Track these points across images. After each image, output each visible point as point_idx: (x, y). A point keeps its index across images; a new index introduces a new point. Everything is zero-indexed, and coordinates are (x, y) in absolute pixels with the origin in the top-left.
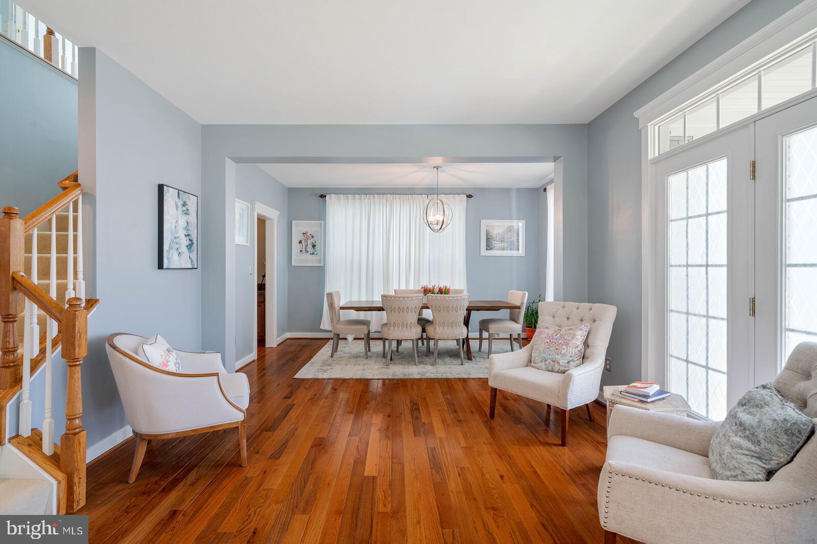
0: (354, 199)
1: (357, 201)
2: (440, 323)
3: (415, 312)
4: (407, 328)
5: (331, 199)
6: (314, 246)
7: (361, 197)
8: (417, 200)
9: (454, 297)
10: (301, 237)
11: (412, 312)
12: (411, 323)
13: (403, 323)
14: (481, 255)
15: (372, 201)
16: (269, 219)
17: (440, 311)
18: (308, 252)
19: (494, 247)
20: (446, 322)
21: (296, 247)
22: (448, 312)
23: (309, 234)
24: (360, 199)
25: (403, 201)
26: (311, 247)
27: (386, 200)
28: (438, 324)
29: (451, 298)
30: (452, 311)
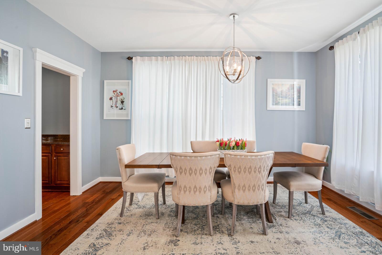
0: (157, 60)
1: (160, 62)
2: (239, 186)
3: (210, 173)
4: (200, 192)
5: (136, 60)
6: (122, 102)
7: (163, 58)
8: (213, 62)
9: (258, 156)
10: (112, 94)
11: (206, 174)
12: (205, 187)
13: (195, 187)
14: (267, 110)
15: (173, 62)
16: (74, 75)
17: (239, 172)
18: (117, 107)
19: (279, 103)
20: (247, 186)
21: (107, 103)
22: (250, 173)
23: (118, 92)
24: (162, 60)
25: (200, 62)
26: (121, 103)
27: (185, 61)
28: (237, 187)
29: (253, 157)
30: (255, 172)
